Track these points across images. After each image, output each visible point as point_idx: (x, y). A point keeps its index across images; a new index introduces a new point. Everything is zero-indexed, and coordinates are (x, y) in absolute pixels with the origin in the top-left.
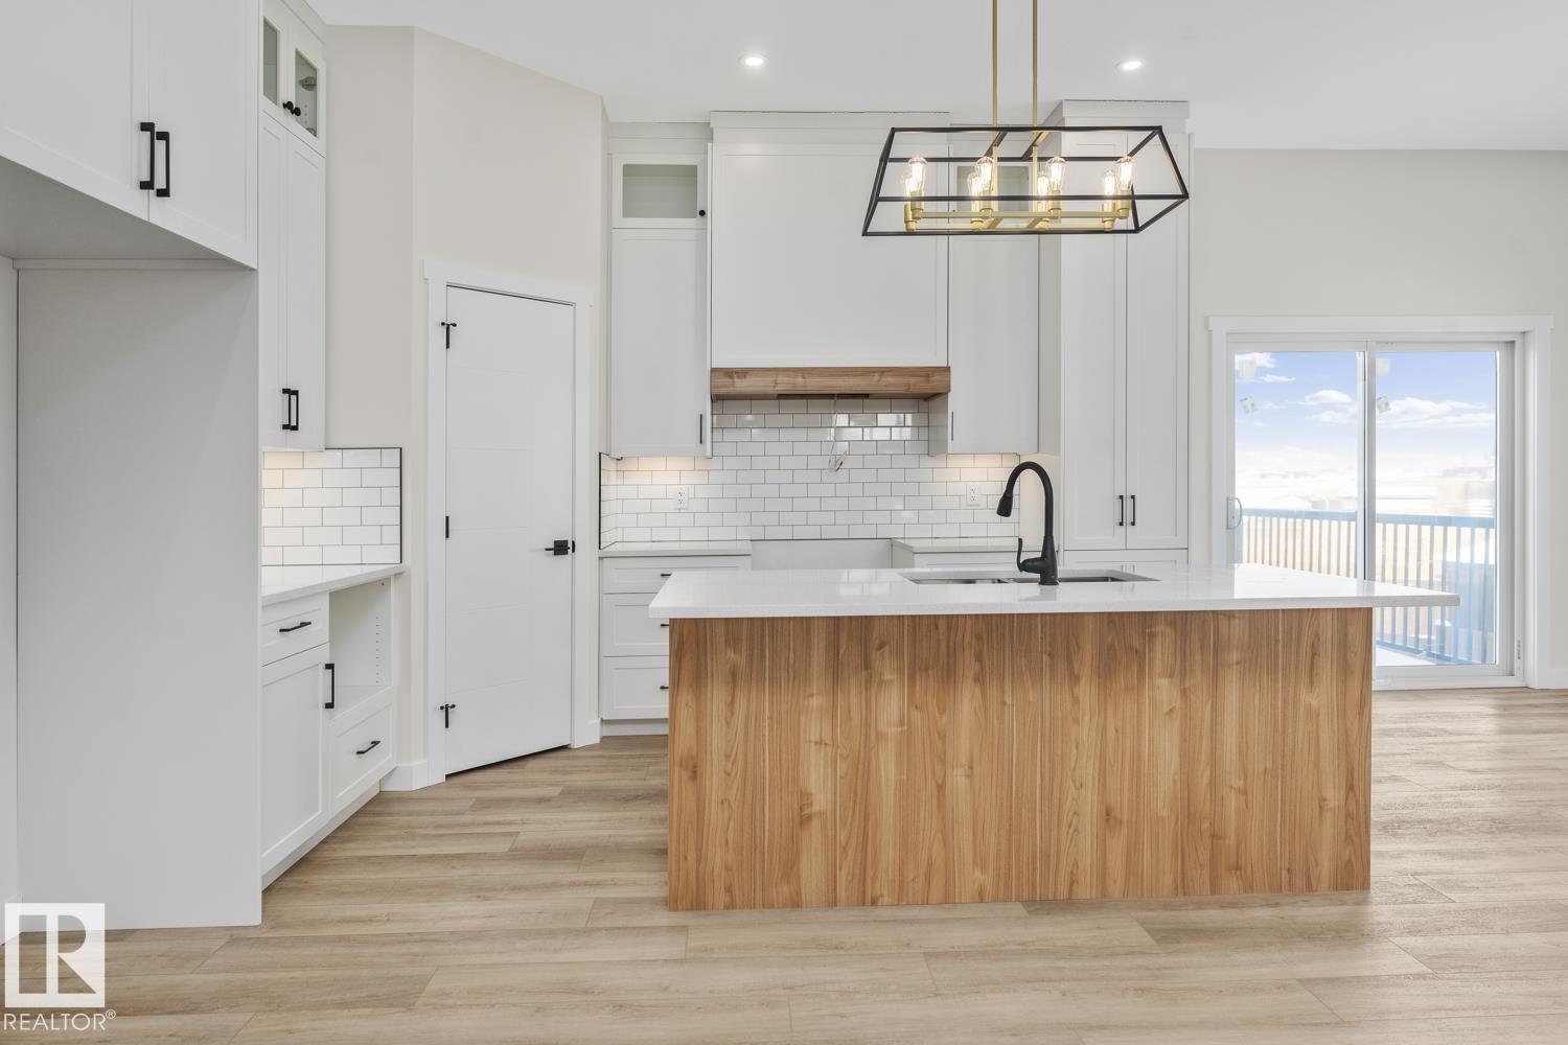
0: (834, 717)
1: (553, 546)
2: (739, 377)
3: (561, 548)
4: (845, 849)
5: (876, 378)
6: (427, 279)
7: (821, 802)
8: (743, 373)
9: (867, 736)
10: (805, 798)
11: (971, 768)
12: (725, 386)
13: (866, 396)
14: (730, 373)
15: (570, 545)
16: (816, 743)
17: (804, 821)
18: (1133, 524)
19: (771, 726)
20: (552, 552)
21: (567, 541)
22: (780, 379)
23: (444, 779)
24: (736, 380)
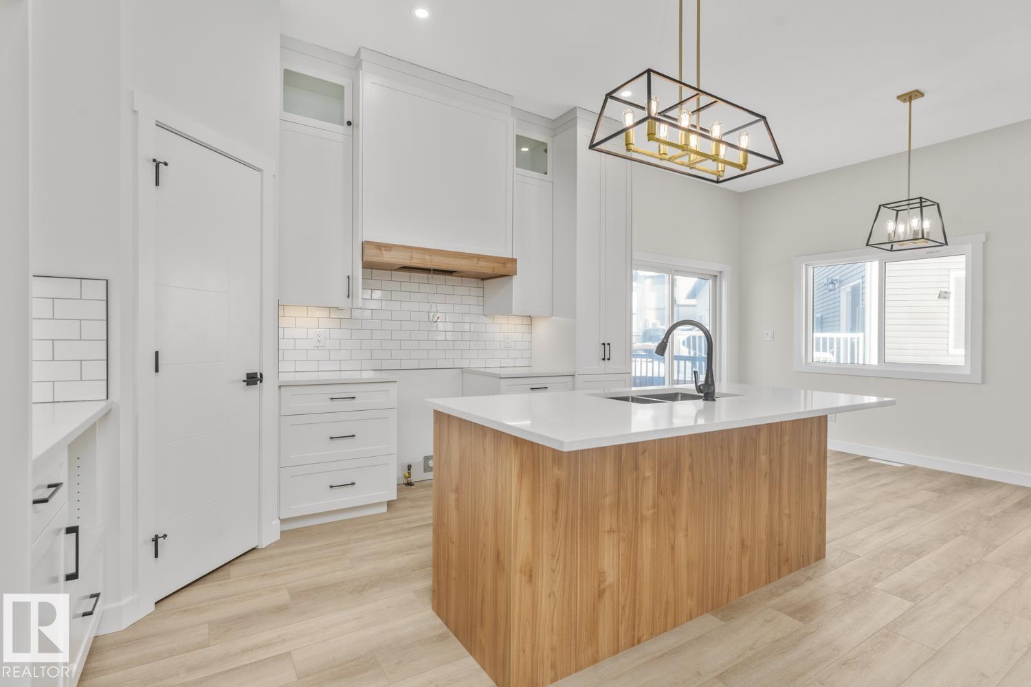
0: (618, 510)
1: (245, 379)
2: (386, 250)
3: (252, 379)
4: (624, 608)
5: (475, 261)
6: (135, 112)
7: (611, 577)
8: (389, 247)
9: (636, 519)
10: (601, 575)
11: (687, 530)
12: (376, 256)
13: (450, 273)
14: (380, 246)
15: (259, 376)
16: (608, 532)
17: (601, 593)
18: (609, 359)
19: (581, 525)
20: (246, 383)
21: (256, 373)
22: (415, 255)
23: (152, 608)
24: (384, 252)
